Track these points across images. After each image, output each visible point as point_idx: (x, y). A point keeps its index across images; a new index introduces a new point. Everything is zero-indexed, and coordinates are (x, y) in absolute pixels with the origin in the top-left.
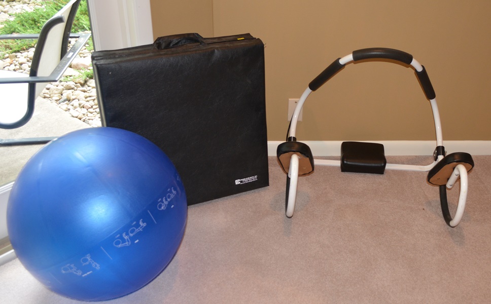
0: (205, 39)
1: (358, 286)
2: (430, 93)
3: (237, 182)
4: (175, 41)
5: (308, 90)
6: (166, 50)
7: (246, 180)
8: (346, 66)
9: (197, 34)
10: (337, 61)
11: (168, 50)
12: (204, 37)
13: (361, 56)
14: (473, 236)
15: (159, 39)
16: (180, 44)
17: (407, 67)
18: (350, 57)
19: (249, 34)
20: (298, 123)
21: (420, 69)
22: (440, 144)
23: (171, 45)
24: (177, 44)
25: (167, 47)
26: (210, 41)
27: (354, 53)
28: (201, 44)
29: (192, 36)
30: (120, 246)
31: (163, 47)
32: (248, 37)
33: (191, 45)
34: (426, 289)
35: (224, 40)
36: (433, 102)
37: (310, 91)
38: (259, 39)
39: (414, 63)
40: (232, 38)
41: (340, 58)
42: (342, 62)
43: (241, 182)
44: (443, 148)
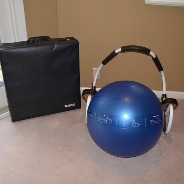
0: (52, 39)
1: (115, 160)
2: (160, 68)
3: (66, 106)
4: (36, 40)
5: (102, 65)
6: (32, 44)
7: (70, 105)
8: (119, 54)
9: (48, 36)
10: (114, 52)
11: (34, 44)
12: (51, 38)
13: (126, 49)
14: (176, 139)
15: (30, 38)
16: (39, 41)
17: (148, 55)
18: (120, 50)
19: (73, 37)
20: (97, 79)
21: (154, 56)
22: (164, 93)
23: (35, 42)
24: (38, 41)
25: (33, 42)
26: (54, 40)
27: (122, 48)
28: (49, 41)
29: (45, 38)
30: (110, 120)
31: (31, 43)
32: (72, 38)
33: (44, 42)
34: (148, 164)
35: (61, 39)
36: (162, 72)
37: (103, 65)
38: (77, 40)
39: (151, 53)
40: (65, 39)
41: (115, 50)
42: (116, 52)
43: (68, 106)
44: (166, 95)
